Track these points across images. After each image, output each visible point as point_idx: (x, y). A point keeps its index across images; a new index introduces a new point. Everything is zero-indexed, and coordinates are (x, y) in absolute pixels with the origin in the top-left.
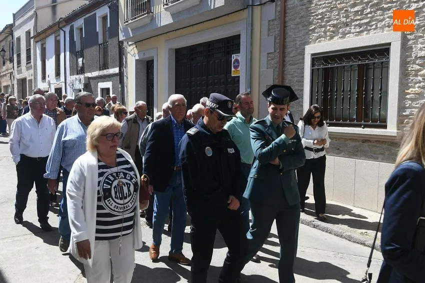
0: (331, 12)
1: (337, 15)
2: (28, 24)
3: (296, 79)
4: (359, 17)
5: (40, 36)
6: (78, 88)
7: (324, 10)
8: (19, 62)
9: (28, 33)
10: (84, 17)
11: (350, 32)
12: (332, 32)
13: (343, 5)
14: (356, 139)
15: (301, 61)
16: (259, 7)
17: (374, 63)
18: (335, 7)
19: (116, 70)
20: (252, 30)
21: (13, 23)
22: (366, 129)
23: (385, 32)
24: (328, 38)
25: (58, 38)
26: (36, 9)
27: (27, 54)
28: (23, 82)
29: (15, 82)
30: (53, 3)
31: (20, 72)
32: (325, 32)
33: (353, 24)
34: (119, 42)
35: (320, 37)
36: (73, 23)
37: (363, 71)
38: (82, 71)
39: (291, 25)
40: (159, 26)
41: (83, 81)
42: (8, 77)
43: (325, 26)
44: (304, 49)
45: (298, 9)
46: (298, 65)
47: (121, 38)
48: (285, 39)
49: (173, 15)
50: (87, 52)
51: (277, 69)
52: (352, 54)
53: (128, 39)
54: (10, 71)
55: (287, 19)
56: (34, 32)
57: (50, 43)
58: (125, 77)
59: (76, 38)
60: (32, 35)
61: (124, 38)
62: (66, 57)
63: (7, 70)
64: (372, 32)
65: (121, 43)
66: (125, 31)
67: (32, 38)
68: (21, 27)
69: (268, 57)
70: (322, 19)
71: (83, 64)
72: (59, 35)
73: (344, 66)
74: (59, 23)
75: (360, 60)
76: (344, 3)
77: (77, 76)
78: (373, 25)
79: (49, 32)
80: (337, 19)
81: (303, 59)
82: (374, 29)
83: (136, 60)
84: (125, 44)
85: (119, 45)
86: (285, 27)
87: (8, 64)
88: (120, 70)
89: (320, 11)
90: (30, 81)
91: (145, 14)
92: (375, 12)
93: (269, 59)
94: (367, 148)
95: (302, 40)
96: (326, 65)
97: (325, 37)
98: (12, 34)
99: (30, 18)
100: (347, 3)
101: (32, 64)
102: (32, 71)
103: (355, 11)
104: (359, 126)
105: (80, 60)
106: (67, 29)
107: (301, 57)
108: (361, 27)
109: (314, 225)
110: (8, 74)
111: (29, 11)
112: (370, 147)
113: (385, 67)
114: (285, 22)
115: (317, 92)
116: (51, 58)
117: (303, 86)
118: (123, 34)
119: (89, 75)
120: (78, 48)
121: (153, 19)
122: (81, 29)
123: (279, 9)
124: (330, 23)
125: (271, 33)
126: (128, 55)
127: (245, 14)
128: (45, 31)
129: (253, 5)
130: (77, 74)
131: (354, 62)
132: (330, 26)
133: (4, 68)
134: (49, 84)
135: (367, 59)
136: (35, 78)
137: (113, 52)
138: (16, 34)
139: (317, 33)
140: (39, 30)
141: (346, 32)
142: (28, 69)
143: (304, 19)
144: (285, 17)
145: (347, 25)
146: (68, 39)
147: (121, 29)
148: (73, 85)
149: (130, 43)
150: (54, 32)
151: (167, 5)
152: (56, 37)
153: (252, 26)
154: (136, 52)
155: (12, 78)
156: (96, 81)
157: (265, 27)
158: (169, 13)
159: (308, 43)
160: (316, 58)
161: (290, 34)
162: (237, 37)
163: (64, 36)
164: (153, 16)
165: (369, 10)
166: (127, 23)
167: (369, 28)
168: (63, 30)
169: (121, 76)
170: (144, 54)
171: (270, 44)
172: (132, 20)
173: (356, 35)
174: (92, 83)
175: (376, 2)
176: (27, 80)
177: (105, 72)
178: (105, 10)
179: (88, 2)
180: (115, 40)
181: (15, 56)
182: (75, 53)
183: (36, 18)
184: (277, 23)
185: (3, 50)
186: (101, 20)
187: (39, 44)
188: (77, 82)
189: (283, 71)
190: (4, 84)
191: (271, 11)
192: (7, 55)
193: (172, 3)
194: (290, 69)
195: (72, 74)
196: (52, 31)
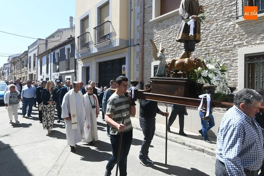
2: (35, 51)
3: (148, 75)
4: (172, 52)
5: (40, 56)
6: (56, 78)
8: (30, 67)
9: (35, 55)
10: (60, 49)
16: (133, 47)
19: (73, 71)
20: (130, 56)
21: (28, 50)
25: (48, 57)
26: (39, 45)
27: (34, 63)
28: (31, 75)
29: (28, 75)
30: (46, 42)
31: (30, 71)
33: (170, 54)
36: (55, 51)
38: (58, 71)
39: (146, 54)
40: (92, 53)
41: (59, 75)
42: (25, 73)
44: (151, 64)
45: (148, 48)
46: (149, 70)
47: (76, 57)
48: (143, 59)
49: (98, 49)
50: (60, 63)
51: (141, 71)
53: (79, 58)
54: (25, 71)
55: (144, 52)
56: (37, 54)
57: (44, 59)
58: (77, 74)
59: (56, 57)
62: (51, 65)
63: (24, 70)
65: (75, 60)
66: (78, 54)
68: (31, 52)
69: (137, 67)
71: (59, 68)
74: (48, 51)
77: (56, 73)
83: (82, 67)
84: (77, 60)
86: (143, 55)
87: (25, 68)
88: (75, 71)
90: (35, 75)
91: (86, 48)
92: (178, 50)
95: (150, 60)
98: (27, 55)
99: (36, 48)
100: (167, 46)
101: (36, 68)
102: (36, 71)
103: (170, 50)
105: (58, 66)
106: (52, 53)
107: (150, 67)
111: (35, 46)
116: (45, 65)
119: (61, 73)
120: (57, 61)
121: (89, 50)
122: (58, 53)
123: (141, 48)
125: (138, 57)
126: (79, 64)
127: (127, 49)
128: (42, 54)
129: (130, 46)
130: (56, 72)
133: (23, 69)
134: (43, 76)
136: (37, 73)
137: (72, 63)
138: (29, 55)
140: (40, 54)
142: (34, 70)
145: (167, 55)
146: (52, 57)
147: (76, 54)
148: (54, 77)
149: (80, 60)
151: (95, 45)
152: (47, 57)
153: (130, 54)
154: (82, 63)
155: (27, 73)
156: (65, 75)
157: (135, 55)
158: (96, 48)
159: (152, 61)
160: (155, 67)
161: (145, 57)
162: (125, 58)
163: (51, 56)
165: (175, 49)
166: (78, 52)
168: (50, 54)
169: (75, 73)
170: (86, 64)
171: (138, 62)
172: (80, 50)
174: (63, 76)
175: (178, 46)
176: (33, 74)
177: (68, 71)
178: (69, 46)
179: (61, 43)
180: (73, 58)
181: (28, 64)
182: (55, 63)
183: (39, 48)
184: (140, 53)
185: (23, 62)
186: (67, 50)
187: (39, 59)
188: (56, 76)
189: (143, 72)
190: (23, 76)
191: (138, 48)
192: (25, 64)
193: (98, 44)
194: (145, 71)
195: (54, 72)
196: (45, 54)
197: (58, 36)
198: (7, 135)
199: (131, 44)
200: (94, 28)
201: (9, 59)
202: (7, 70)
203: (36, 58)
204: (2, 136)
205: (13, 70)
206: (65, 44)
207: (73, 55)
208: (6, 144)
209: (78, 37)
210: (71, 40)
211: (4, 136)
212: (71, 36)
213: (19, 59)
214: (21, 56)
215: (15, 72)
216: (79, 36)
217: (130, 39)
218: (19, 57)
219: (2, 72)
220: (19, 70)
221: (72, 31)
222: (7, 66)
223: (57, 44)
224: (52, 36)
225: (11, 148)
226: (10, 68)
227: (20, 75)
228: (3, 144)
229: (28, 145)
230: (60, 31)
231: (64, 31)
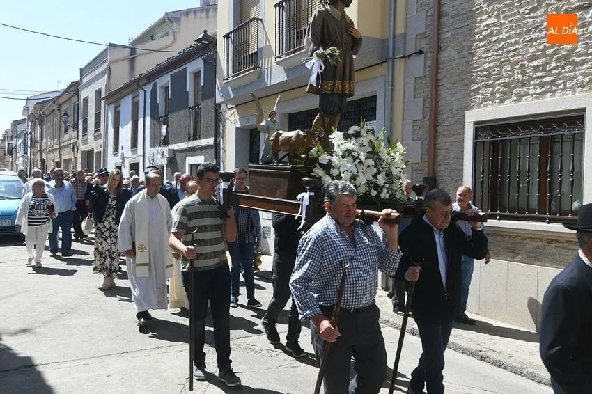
0: (501, 66)
1: (509, 71)
2: (99, 81)
3: (452, 155)
4: (540, 74)
5: (114, 98)
6: (160, 164)
7: (492, 64)
8: (85, 130)
9: (98, 93)
10: (171, 73)
11: (527, 94)
12: (502, 93)
13: (517, 58)
14: (537, 239)
15: (460, 131)
16: (403, 60)
17: (563, 135)
18: (507, 61)
19: (211, 141)
20: (392, 90)
21: (79, 79)
22: (551, 224)
23: (577, 94)
24: (497, 101)
25: (136, 100)
26: (110, 63)
27: (96, 120)
28: (88, 155)
29: (79, 155)
30: (131, 55)
31: (85, 142)
32: (493, 94)
33: (532, 82)
34: (216, 104)
35: (486, 99)
36: (155, 81)
37: (547, 146)
38: (165, 142)
39: (445, 83)
40: (269, 85)
41: (166, 155)
42: (70, 149)
43: (493, 86)
44: (464, 116)
45: (455, 62)
46: (456, 136)
47: (219, 99)
48: (437, 102)
49: (287, 71)
50: (172, 118)
51: (427, 142)
52: (531, 123)
53: (228, 101)
54: (73, 141)
55: (440, 76)
56: (106, 91)
57: (126, 106)
58: (222, 150)
59: (160, 100)
60: (103, 95)
61: (223, 100)
62: (145, 123)
63: (69, 139)
64: (558, 94)
65: (217, 107)
66: (224, 91)
67: (103, 99)
68: (89, 85)
69: (414, 126)
70: (488, 76)
71: (167, 132)
72: (138, 96)
73: (520, 139)
74: (138, 80)
75: (542, 130)
76: (519, 55)
77: (159, 149)
78: (560, 84)
79: (125, 91)
80: (509, 77)
81: (463, 128)
82: (562, 90)
83: (237, 128)
84: (223, 107)
85: (216, 109)
86: (437, 86)
87: (72, 133)
88: (215, 140)
89: (486, 66)
90: (99, 153)
91: (251, 69)
92: (562, 67)
93: (415, 128)
94: (554, 250)
95: (462, 104)
96: (495, 137)
97: (493, 100)
98: (77, 94)
99: (102, 74)
100: (523, 55)
101: (102, 132)
102: (101, 141)
103: (533, 67)
104: (542, 220)
105: (164, 128)
106: (149, 88)
107: (460, 126)
108: (543, 87)
109: (481, 357)
110: (70, 144)
111: (101, 65)
112: (559, 249)
113: (578, 140)
114: (437, 80)
115: (483, 173)
116: (127, 124)
117: (463, 165)
118: (221, 94)
119: (175, 147)
120: (162, 112)
121: (261, 76)
122: (167, 88)
123: (429, 63)
124: (500, 82)
125: (418, 94)
126: (227, 121)
127: (383, 69)
128: (120, 90)
129: (394, 58)
130: (160, 146)
131: (534, 133)
132: (499, 85)
133: (66, 137)
134: (123, 159)
135: (551, 130)
136: (104, 150)
137: (207, 118)
138: (83, 95)
139: (482, 94)
140: (112, 90)
141: (523, 93)
142: (96, 138)
143: (463, 76)
144: (437, 73)
145: (524, 85)
146: (149, 100)
147: (218, 89)
148: (153, 159)
149: (229, 106)
150: (132, 92)
151: (280, 57)
152: (134, 98)
153: (392, 85)
154: (237, 117)
155: (76, 149)
156: (184, 154)
157: (411, 86)
158: (282, 68)
159: (469, 108)
160: (480, 128)
161: (444, 95)
162: (373, 99)
163: (144, 97)
164: (261, 72)
165: (553, 65)
166: (226, 81)
167: (554, 88)
168: (143, 90)
169: (216, 147)
170: (248, 120)
171: (417, 109)
172: (233, 77)
173: (536, 98)
174: (178, 157)
175: (563, 54)
176: (95, 152)
177: (196, 143)
178: (198, 64)
179: (176, 55)
180: (210, 102)
181: (81, 122)
182: (158, 119)
183: (110, 74)
184: (427, 81)
185: (66, 114)
186: (193, 76)
187: (112, 106)
188: (159, 155)
189: (435, 145)
190: (65, 157)
191: (419, 66)
192: (71, 120)
193: (286, 55)
194: (444, 142)
195: (152, 145)
196: (130, 89)
197: (167, 34)
198: (24, 331)
199: (397, 50)
200: (276, 6)
201: (26, 108)
202: (21, 140)
203: (103, 102)
204: (12, 331)
205: (39, 138)
206: (186, 57)
207: (209, 91)
208: (23, 355)
209: (227, 36)
210: (206, 46)
211: (16, 333)
212: (205, 31)
213: (55, 107)
214: (60, 96)
215: (44, 146)
216: (230, 33)
217: (394, 36)
218: (54, 101)
219: (9, 144)
220: (56, 140)
221: (208, 17)
222: (20, 128)
223: (161, 59)
224: (149, 35)
225: (35, 370)
226: (30, 133)
227: (57, 153)
228: (14, 355)
229: (81, 362)
230: (171, 20)
231: (183, 19)
